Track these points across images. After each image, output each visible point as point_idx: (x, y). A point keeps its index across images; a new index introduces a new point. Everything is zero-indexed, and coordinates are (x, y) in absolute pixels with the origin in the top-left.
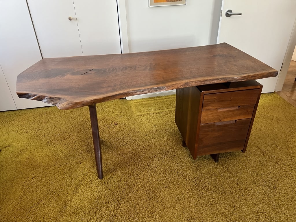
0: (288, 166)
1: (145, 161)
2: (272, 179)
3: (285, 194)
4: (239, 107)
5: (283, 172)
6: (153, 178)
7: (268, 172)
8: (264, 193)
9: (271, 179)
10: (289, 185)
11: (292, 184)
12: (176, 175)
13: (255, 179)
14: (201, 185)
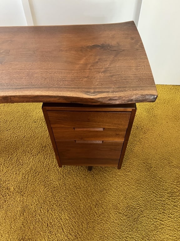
0: (168, 193)
1: (17, 155)
2: (138, 208)
3: (142, 232)
4: (104, 129)
5: (157, 200)
6: (13, 178)
7: (140, 196)
8: (119, 225)
9: (138, 206)
10: (155, 220)
11: (159, 219)
12: (37, 179)
13: (119, 204)
14: (56, 198)
